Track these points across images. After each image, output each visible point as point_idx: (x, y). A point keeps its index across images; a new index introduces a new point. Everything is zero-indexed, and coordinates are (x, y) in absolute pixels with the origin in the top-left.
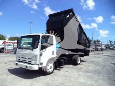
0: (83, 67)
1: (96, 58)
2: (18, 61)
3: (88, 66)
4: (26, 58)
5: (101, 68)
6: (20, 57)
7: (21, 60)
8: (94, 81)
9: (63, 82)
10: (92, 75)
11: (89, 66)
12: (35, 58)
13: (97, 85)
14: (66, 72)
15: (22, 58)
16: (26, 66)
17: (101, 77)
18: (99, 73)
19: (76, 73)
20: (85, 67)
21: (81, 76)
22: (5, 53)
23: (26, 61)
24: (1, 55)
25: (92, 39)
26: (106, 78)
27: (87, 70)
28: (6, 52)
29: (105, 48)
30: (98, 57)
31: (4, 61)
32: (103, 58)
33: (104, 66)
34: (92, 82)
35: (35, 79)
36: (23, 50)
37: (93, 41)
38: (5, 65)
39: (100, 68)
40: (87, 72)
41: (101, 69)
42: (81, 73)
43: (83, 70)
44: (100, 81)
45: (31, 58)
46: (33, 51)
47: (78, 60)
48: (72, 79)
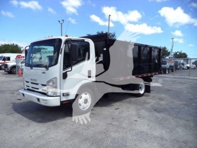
0: (150, 100)
1: (177, 83)
2: (26, 89)
3: (159, 99)
4: (37, 84)
5: (185, 102)
6: (28, 82)
7: (30, 88)
8: (168, 130)
9: (106, 129)
10: (165, 116)
11: (161, 99)
12: (53, 83)
13: (173, 138)
14: (116, 109)
15: (32, 83)
16: (38, 100)
17: (182, 122)
18: (178, 112)
19: (134, 113)
20: (154, 100)
21: (144, 118)
22: (17, 75)
23: (38, 89)
24: (12, 78)
25: (172, 50)
26: (192, 124)
27: (156, 106)
28: (19, 74)
29: (195, 66)
30: (181, 83)
31: (11, 89)
32: (190, 85)
33: (191, 99)
34: (164, 132)
35: (54, 122)
36: (34, 68)
37: (173, 54)
38: (11, 95)
39: (182, 103)
40: (155, 110)
41: (185, 105)
42: (143, 112)
43: (148, 106)
44: (179, 130)
45: (45, 84)
46: (48, 69)
47: (140, 88)
48: (124, 125)
